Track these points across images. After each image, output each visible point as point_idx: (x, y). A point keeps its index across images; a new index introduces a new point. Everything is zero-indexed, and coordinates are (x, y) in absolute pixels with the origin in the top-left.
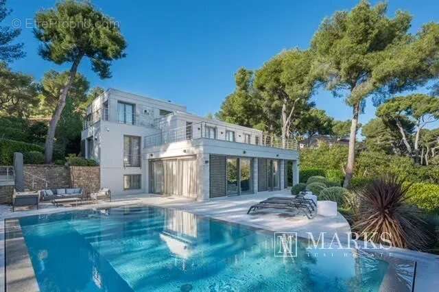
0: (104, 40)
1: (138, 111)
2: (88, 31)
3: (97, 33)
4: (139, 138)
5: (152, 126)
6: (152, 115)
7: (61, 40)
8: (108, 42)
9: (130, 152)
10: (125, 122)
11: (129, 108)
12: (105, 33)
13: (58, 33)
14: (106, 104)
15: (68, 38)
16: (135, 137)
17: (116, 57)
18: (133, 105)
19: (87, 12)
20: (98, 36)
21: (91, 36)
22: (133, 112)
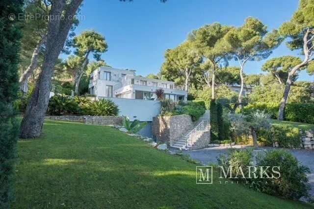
0: (99, 46)
1: (112, 75)
2: (93, 43)
3: (96, 43)
4: (112, 86)
5: (118, 81)
6: (118, 77)
7: (82, 47)
8: (100, 46)
9: (108, 92)
10: (107, 80)
11: (108, 74)
12: (100, 43)
13: (81, 45)
14: (99, 73)
15: (85, 46)
16: (110, 86)
17: (103, 52)
18: (110, 73)
19: (92, 34)
20: (97, 45)
21: (94, 44)
22: (110, 75)
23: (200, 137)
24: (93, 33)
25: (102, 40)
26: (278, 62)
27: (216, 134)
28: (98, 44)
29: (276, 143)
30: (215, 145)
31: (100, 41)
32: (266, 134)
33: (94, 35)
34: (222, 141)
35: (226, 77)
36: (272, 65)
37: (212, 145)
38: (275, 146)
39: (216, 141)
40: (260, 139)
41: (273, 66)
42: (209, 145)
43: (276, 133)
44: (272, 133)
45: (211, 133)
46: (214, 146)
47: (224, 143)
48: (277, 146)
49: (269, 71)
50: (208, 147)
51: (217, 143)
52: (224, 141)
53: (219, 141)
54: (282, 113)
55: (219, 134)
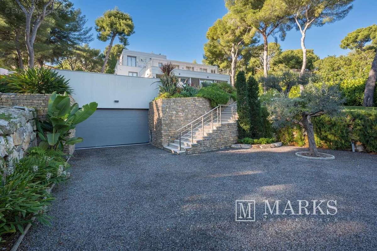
0: (123, 27)
2: (116, 24)
3: (120, 23)
4: (137, 73)
5: (145, 67)
6: (145, 62)
7: (105, 30)
8: (125, 27)
10: (132, 65)
11: (133, 59)
12: (123, 23)
13: (104, 27)
15: (108, 29)
16: (135, 73)
17: (129, 35)
18: (135, 57)
19: (116, 15)
20: (120, 25)
21: (117, 26)
22: (136, 60)
23: (211, 132)
24: (118, 13)
25: (126, 20)
26: (366, 33)
27: (246, 127)
28: (122, 25)
29: (358, 143)
30: (243, 146)
31: (124, 21)
32: (336, 128)
33: (118, 15)
34: (255, 140)
35: (292, 62)
36: (357, 38)
37: (239, 146)
38: (356, 151)
39: (247, 139)
40: (326, 136)
41: (357, 40)
42: (233, 146)
43: (356, 125)
44: (349, 126)
45: (239, 127)
46: (241, 148)
47: (260, 143)
48: (360, 149)
49: (352, 49)
50: (231, 148)
51: (247, 143)
52: (261, 140)
53: (250, 140)
54: (371, 94)
55: (251, 129)
